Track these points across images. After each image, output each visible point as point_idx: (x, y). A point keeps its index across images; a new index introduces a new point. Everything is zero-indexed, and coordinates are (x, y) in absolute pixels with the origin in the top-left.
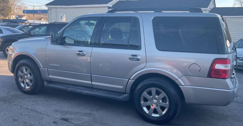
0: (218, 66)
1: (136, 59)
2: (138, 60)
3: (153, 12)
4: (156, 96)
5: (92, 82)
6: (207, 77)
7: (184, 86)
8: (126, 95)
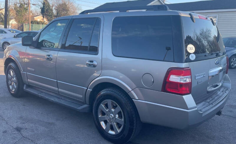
0: (174, 78)
1: (92, 66)
2: (94, 66)
3: (118, 11)
4: (112, 110)
5: (59, 89)
6: (162, 91)
7: (138, 101)
8: (85, 106)
